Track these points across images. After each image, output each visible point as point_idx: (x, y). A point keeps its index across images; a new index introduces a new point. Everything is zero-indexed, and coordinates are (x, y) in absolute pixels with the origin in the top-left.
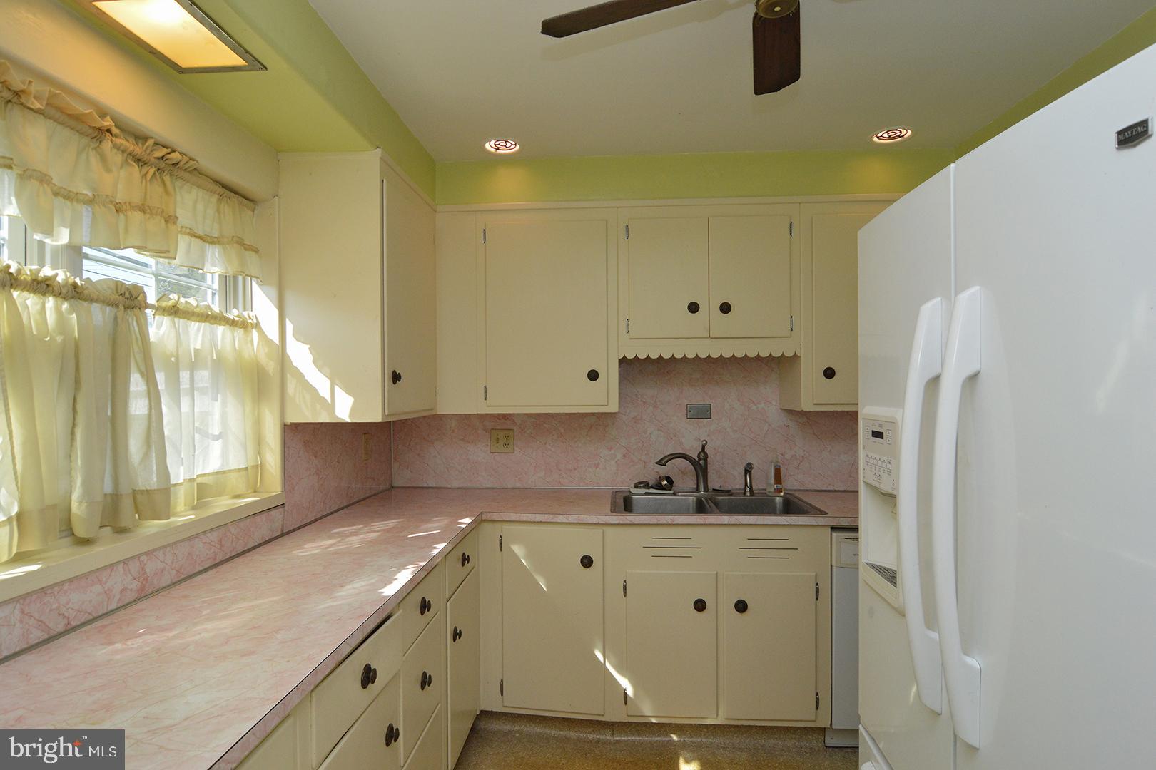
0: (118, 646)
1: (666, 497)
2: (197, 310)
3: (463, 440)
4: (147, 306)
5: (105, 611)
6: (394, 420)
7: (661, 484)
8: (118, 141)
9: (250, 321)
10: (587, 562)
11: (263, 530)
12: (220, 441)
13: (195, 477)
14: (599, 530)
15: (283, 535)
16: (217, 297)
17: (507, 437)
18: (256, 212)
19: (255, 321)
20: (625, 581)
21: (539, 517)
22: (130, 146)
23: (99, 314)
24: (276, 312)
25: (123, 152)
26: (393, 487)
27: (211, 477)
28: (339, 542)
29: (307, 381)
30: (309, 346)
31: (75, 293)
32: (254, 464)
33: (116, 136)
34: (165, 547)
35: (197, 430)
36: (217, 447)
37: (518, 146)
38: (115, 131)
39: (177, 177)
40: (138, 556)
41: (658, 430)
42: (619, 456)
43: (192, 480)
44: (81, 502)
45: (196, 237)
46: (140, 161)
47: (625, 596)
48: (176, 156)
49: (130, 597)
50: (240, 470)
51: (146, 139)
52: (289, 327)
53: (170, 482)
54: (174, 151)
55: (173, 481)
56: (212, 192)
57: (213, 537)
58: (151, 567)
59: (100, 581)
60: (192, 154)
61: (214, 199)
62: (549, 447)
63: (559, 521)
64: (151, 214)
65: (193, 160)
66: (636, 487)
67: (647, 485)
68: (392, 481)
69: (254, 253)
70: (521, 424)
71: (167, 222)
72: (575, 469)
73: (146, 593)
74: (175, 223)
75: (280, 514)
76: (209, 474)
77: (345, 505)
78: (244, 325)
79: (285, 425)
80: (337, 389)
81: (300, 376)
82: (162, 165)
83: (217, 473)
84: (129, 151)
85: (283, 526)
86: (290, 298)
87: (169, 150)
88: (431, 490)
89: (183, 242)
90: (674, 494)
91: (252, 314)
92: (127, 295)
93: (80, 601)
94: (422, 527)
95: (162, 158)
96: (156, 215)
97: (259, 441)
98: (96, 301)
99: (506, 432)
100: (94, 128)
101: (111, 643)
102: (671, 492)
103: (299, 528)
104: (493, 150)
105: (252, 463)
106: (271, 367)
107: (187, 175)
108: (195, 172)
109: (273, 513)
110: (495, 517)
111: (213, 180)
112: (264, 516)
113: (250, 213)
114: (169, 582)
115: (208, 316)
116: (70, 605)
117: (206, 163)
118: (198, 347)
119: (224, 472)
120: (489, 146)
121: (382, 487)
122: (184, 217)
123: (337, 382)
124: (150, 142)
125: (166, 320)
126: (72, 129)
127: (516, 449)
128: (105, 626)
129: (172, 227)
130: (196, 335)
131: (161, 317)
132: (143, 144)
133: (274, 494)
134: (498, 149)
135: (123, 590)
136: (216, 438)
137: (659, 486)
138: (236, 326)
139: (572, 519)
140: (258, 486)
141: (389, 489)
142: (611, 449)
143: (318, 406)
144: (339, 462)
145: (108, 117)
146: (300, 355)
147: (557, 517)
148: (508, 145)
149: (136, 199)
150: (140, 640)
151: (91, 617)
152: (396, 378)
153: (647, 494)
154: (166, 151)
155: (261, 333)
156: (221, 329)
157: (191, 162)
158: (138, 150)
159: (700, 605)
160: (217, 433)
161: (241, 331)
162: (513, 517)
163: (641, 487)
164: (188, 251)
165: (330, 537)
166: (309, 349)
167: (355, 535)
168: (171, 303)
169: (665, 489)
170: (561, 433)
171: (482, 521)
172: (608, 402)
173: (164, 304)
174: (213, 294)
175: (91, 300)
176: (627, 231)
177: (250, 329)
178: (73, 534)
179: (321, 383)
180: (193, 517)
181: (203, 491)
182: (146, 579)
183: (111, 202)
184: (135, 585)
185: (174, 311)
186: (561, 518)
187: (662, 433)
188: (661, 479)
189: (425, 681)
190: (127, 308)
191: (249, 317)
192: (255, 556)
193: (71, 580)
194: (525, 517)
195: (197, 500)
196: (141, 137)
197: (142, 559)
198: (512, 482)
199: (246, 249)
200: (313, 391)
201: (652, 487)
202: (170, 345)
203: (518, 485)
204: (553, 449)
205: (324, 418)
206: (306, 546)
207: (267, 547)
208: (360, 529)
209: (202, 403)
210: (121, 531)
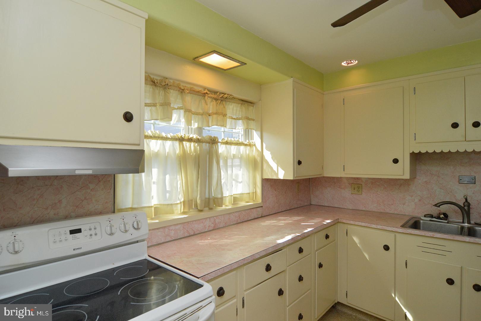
0: (203, 241)
1: (443, 223)
2: (234, 142)
3: (339, 187)
4: (218, 142)
5: (204, 231)
6: (312, 177)
7: (439, 216)
8: (209, 95)
9: (252, 144)
10: (386, 248)
11: (254, 214)
12: (242, 184)
13: (233, 195)
14: (393, 235)
15: (262, 217)
16: (243, 136)
17: (359, 188)
18: (254, 107)
19: (254, 144)
20: (406, 261)
21: (363, 224)
22: (213, 96)
23: (206, 146)
24: (260, 140)
25: (211, 98)
26: (311, 204)
27: (239, 195)
28: (277, 222)
29: (269, 164)
30: (270, 152)
31: (198, 141)
32: (253, 192)
33: (209, 94)
34: (221, 215)
35: (234, 180)
36: (240, 185)
37: (357, 62)
38: (208, 92)
39: (227, 101)
40: (213, 217)
41: (440, 189)
42: (416, 200)
43: (231, 196)
44: (199, 200)
45: (233, 119)
46: (216, 99)
47: (406, 268)
48: (226, 96)
49: (211, 229)
50: (247, 193)
51: (217, 92)
52: (264, 145)
53: (223, 195)
54: (225, 94)
55: (224, 195)
56: (239, 103)
57: (237, 214)
58: (217, 221)
59: (203, 222)
60: (230, 94)
61: (240, 105)
62: (379, 193)
63: (373, 227)
64: (219, 115)
65: (231, 95)
66: (425, 216)
67: (432, 216)
68: (311, 202)
69: (252, 121)
70: (365, 182)
71: (223, 116)
72: (392, 205)
73: (216, 229)
74: (226, 116)
75: (261, 209)
76: (238, 194)
77: (288, 209)
78: (250, 145)
79: (263, 179)
80: (279, 167)
81: (267, 163)
82: (222, 99)
83: (240, 194)
84: (213, 97)
85: (262, 214)
86: (265, 134)
87: (224, 94)
88: (325, 207)
89: (229, 121)
90: (448, 223)
91: (253, 141)
92: (212, 140)
93: (199, 227)
94: (309, 221)
95: (222, 97)
96: (220, 115)
97: (255, 184)
98: (204, 142)
99: (358, 185)
100: (203, 93)
101: (201, 240)
102: (446, 221)
103: (268, 215)
104: (346, 65)
105: (251, 191)
106: (259, 159)
107: (230, 100)
108: (233, 98)
109: (258, 209)
110: (344, 221)
111: (239, 99)
112: (255, 210)
113: (252, 108)
114: (222, 226)
115: (237, 143)
116: (195, 228)
117: (235, 95)
118: (235, 153)
119: (242, 194)
120: (344, 64)
121: (306, 204)
122: (229, 114)
123: (279, 165)
124: (218, 93)
125: (224, 146)
126: (197, 95)
127: (363, 193)
128: (202, 235)
129: (225, 117)
130: (233, 149)
131: (223, 145)
132: (217, 94)
133: (259, 202)
134: (348, 64)
135: (209, 226)
136: (240, 183)
137: (439, 218)
138: (247, 146)
139: (379, 227)
140: (254, 199)
141: (309, 205)
142: (412, 196)
143: (273, 174)
144: (285, 193)
145: (206, 90)
146: (268, 155)
147: (372, 225)
148: (352, 61)
149: (215, 111)
150: (208, 241)
151: (200, 232)
152: (300, 163)
153: (430, 220)
154: (223, 95)
155: (256, 147)
156: (242, 148)
157: (231, 96)
158: (215, 96)
159: (450, 282)
160: (241, 181)
161: (248, 147)
162: (352, 222)
163: (427, 217)
164: (231, 124)
165: (276, 220)
166: (270, 153)
167: (284, 220)
168: (225, 141)
169: (442, 219)
170: (385, 187)
171: (339, 222)
172: (404, 174)
173: (223, 141)
174: (242, 135)
175: (203, 142)
176: (415, 90)
177: (252, 146)
178: (198, 208)
179: (274, 165)
180: (231, 207)
181: (235, 200)
182: (216, 224)
183: (207, 114)
184: (212, 225)
185: (227, 143)
186: (373, 226)
187: (443, 191)
188: (440, 214)
189: (301, 279)
190: (212, 143)
191: (252, 143)
192: (250, 223)
193: (195, 221)
194: (357, 223)
195: (234, 202)
196: (215, 92)
197: (214, 218)
198: (361, 208)
199: (249, 120)
200: (271, 168)
201: (435, 218)
202: (225, 154)
203: (364, 209)
204: (381, 194)
205: (275, 177)
206: (266, 222)
207: (255, 220)
208: (287, 219)
209: (236, 171)
210: (211, 209)
